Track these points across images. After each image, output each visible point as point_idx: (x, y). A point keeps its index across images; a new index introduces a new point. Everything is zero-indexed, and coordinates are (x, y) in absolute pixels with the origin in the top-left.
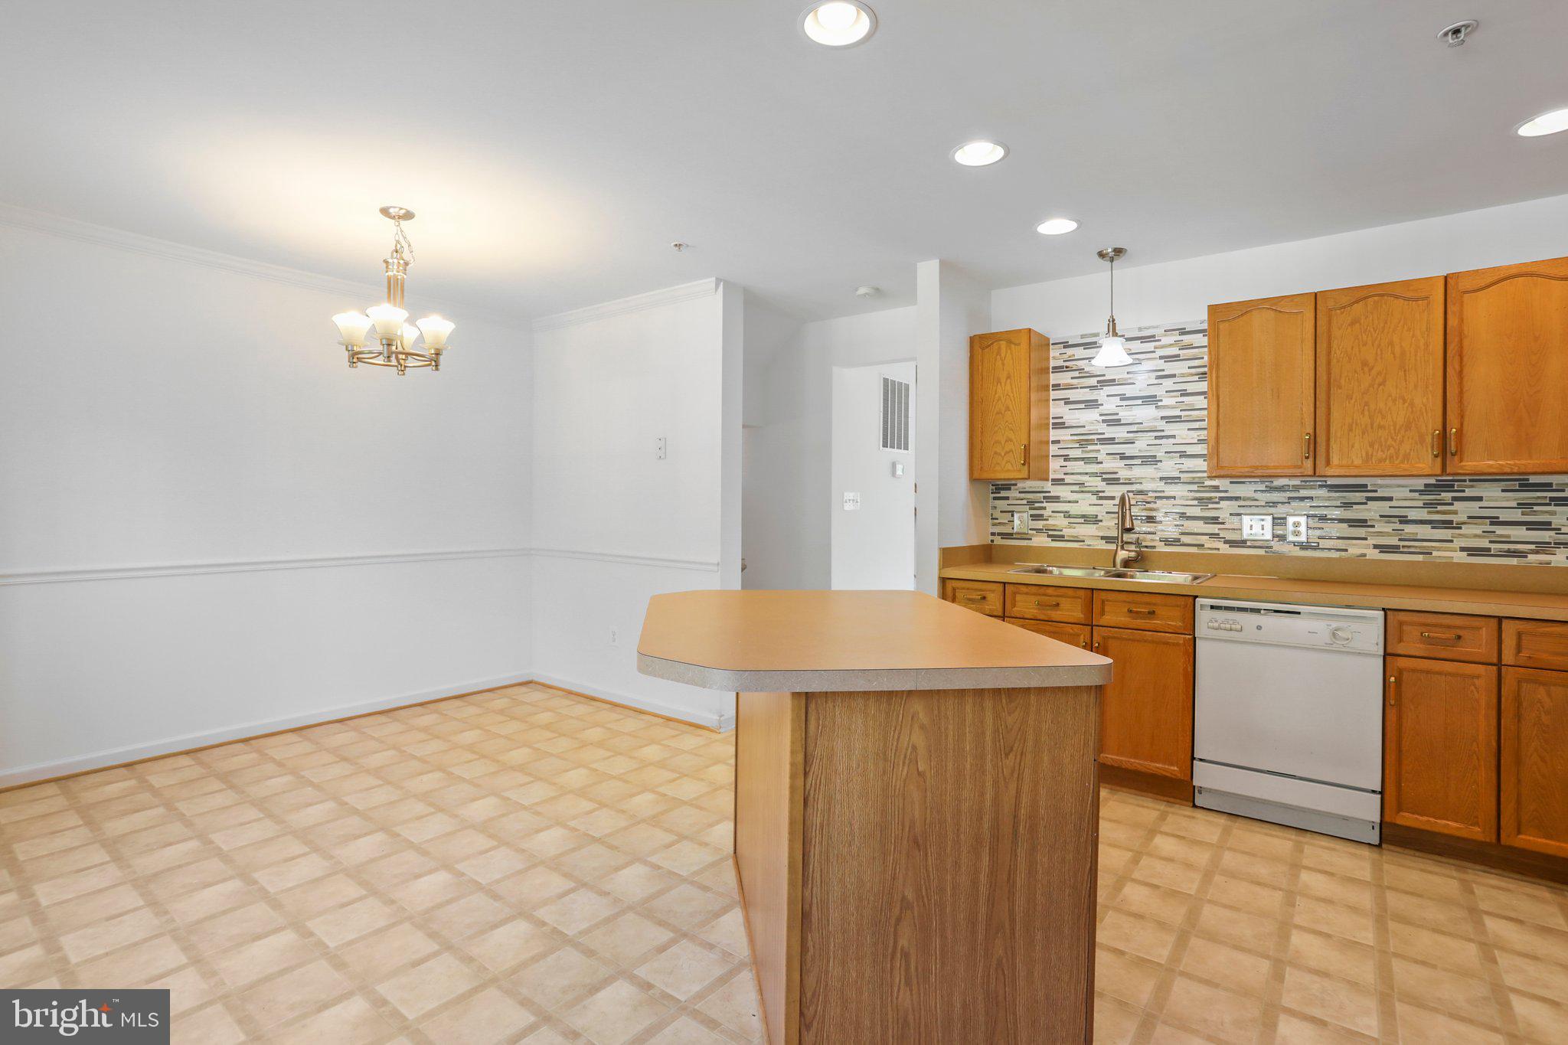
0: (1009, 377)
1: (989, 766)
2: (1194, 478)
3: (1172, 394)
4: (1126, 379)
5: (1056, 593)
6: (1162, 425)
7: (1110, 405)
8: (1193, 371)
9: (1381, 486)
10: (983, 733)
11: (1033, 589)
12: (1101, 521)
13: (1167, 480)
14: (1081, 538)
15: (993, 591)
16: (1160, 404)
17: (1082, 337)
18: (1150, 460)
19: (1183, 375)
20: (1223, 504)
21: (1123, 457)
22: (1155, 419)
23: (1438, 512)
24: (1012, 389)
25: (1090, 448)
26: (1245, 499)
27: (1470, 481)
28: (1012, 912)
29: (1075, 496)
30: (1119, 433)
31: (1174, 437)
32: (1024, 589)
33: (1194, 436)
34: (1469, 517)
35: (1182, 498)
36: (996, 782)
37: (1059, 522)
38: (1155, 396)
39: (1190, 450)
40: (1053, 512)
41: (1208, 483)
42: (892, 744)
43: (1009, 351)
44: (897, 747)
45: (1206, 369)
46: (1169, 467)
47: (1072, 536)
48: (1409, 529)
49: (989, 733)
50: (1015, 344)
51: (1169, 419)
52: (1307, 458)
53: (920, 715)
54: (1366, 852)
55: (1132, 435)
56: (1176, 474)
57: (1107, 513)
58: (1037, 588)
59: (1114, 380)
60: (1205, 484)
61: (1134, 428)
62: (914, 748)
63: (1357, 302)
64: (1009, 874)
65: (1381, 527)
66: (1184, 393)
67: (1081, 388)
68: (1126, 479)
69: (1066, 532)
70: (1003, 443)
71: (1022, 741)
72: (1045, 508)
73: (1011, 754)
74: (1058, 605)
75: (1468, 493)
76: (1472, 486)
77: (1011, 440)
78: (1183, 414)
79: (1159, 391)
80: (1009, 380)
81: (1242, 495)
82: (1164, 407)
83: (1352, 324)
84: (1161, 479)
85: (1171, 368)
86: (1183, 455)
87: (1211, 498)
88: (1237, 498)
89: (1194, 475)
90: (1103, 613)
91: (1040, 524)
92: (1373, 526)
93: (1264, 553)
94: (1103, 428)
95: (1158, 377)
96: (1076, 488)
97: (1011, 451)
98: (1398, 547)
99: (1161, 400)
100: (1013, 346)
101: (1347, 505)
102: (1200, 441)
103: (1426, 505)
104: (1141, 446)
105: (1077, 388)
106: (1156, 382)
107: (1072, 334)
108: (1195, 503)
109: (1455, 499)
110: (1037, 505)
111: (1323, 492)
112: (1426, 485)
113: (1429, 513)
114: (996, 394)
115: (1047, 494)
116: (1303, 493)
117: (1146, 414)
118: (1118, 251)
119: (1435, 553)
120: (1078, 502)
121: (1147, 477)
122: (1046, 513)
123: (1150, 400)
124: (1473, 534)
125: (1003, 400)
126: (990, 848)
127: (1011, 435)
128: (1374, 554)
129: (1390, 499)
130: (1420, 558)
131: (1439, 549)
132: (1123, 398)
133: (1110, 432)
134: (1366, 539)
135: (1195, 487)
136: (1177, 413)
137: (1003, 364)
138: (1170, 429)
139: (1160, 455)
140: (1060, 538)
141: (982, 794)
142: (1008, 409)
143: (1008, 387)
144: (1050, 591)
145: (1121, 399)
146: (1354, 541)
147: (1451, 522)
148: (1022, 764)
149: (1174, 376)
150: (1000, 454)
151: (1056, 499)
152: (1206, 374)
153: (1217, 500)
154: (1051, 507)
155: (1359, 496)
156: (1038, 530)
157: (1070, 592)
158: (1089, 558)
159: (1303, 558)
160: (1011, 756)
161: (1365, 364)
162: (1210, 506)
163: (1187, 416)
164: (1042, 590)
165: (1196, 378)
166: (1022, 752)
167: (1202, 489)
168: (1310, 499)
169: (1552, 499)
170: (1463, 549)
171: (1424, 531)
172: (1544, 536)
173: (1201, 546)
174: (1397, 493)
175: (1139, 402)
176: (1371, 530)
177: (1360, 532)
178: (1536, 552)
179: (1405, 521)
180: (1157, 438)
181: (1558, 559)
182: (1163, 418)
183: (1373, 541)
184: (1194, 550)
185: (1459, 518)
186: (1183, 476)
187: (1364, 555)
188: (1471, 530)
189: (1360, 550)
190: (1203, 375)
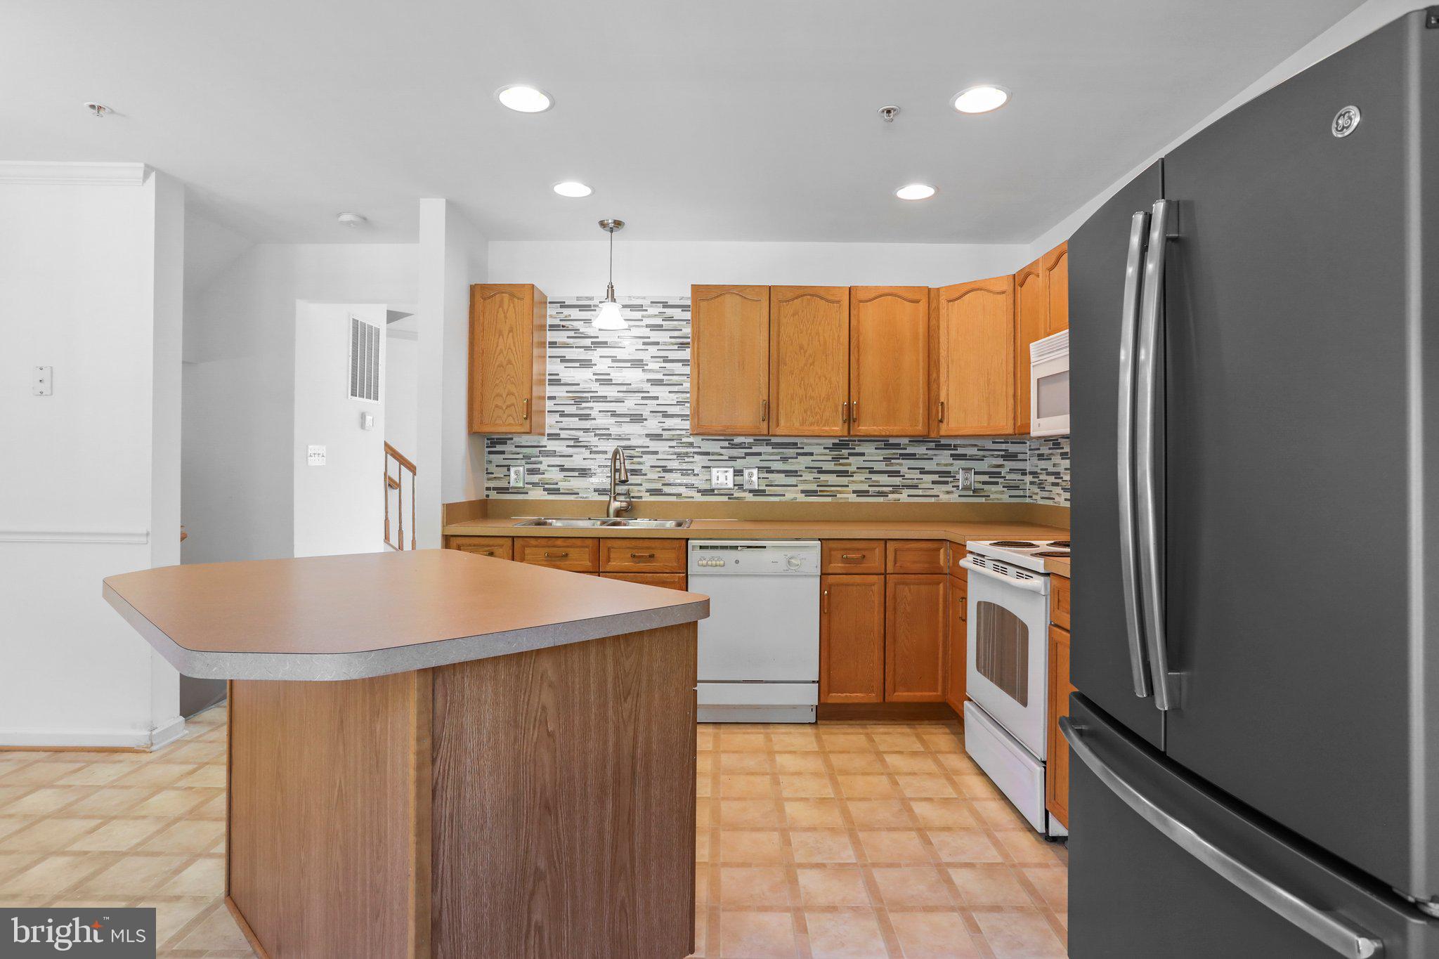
0: (511, 330)
1: (610, 713)
2: (673, 435)
3: (658, 360)
4: (616, 343)
5: (565, 544)
6: (647, 386)
7: (602, 366)
8: (673, 340)
9: (807, 444)
10: (605, 681)
11: (543, 542)
12: (595, 474)
13: (656, 437)
14: (576, 491)
15: (501, 546)
16: (646, 367)
17: (578, 299)
18: (637, 418)
19: (665, 343)
20: (697, 458)
21: (614, 414)
22: (642, 381)
23: (841, 464)
24: (514, 343)
25: (584, 405)
26: (713, 454)
27: (859, 441)
28: (632, 851)
29: (571, 451)
30: (610, 392)
31: (657, 398)
32: (533, 542)
33: (674, 398)
34: (858, 468)
35: (664, 453)
36: (617, 728)
37: (554, 475)
38: (642, 361)
39: (671, 410)
40: (549, 466)
41: (684, 440)
42: (523, 708)
43: (512, 305)
44: (527, 711)
45: (689, 340)
46: (653, 425)
47: (568, 490)
48: (823, 477)
49: (610, 680)
50: (518, 299)
52: (763, 420)
53: (549, 672)
54: (809, 730)
55: (621, 394)
56: (660, 432)
57: (600, 467)
58: (547, 540)
59: (606, 343)
60: (683, 441)
61: (624, 388)
62: (544, 708)
63: (797, 298)
64: (629, 814)
65: (809, 476)
66: (666, 360)
67: (576, 347)
68: (616, 435)
69: (562, 485)
70: (504, 396)
71: (638, 683)
72: (541, 463)
73: (629, 698)
74: (567, 555)
75: (858, 450)
76: (859, 445)
77: (513, 394)
78: (665, 378)
79: (645, 356)
80: (511, 334)
81: (711, 450)
82: (650, 371)
83: (794, 315)
84: (647, 435)
85: (656, 336)
86: (665, 415)
87: (687, 453)
88: (707, 454)
89: (674, 433)
90: (609, 560)
91: (536, 478)
92: (801, 476)
93: (727, 500)
94: (595, 386)
95: (644, 344)
96: (572, 443)
97: (513, 405)
98: (816, 491)
99: (647, 365)
100: (515, 299)
101: (784, 459)
102: (679, 403)
103: (835, 459)
104: (630, 405)
105: (573, 347)
106: (644, 347)
107: (569, 295)
108: (675, 457)
109: (850, 454)
110: (533, 459)
111: (769, 449)
112: (833, 444)
113: (835, 465)
114: (497, 346)
115: (543, 449)
116: (755, 450)
117: (634, 377)
118: (618, 224)
119: (838, 496)
120: (571, 456)
121: (636, 434)
122: (542, 467)
123: (637, 364)
124: (859, 481)
125: (505, 353)
126: (613, 794)
127: (513, 389)
128: (802, 498)
129: (812, 454)
130: (829, 499)
131: (840, 492)
132: (615, 360)
133: (603, 391)
134: (797, 486)
135: (674, 443)
136: (660, 376)
137: (506, 317)
138: (655, 391)
139: (646, 414)
140: (556, 491)
141: (606, 742)
142: (509, 362)
143: (510, 340)
144: (559, 542)
145: (613, 361)
146: (789, 488)
147: (847, 472)
148: (638, 705)
149: (658, 343)
150: (501, 408)
151: (553, 454)
152: (689, 344)
153: (691, 455)
154: (546, 461)
155: (792, 452)
156: (534, 484)
157: (578, 542)
158: (586, 509)
159: (755, 502)
160: (629, 699)
161: (801, 347)
162: (687, 460)
163: (669, 380)
164: (551, 542)
166: (638, 694)
167: (680, 445)
168: (760, 454)
169: (901, 455)
170: (854, 492)
171: (832, 479)
172: (897, 481)
173: (679, 495)
174: (816, 450)
175: (629, 365)
176: (800, 478)
177: (792, 480)
178: (893, 492)
179: (821, 471)
180: (643, 398)
181: (904, 497)
182: (648, 380)
183: (801, 487)
184: (673, 499)
185: (852, 469)
186: (664, 433)
187: (796, 498)
188: (859, 477)
189: (793, 495)
190: (683, 346)
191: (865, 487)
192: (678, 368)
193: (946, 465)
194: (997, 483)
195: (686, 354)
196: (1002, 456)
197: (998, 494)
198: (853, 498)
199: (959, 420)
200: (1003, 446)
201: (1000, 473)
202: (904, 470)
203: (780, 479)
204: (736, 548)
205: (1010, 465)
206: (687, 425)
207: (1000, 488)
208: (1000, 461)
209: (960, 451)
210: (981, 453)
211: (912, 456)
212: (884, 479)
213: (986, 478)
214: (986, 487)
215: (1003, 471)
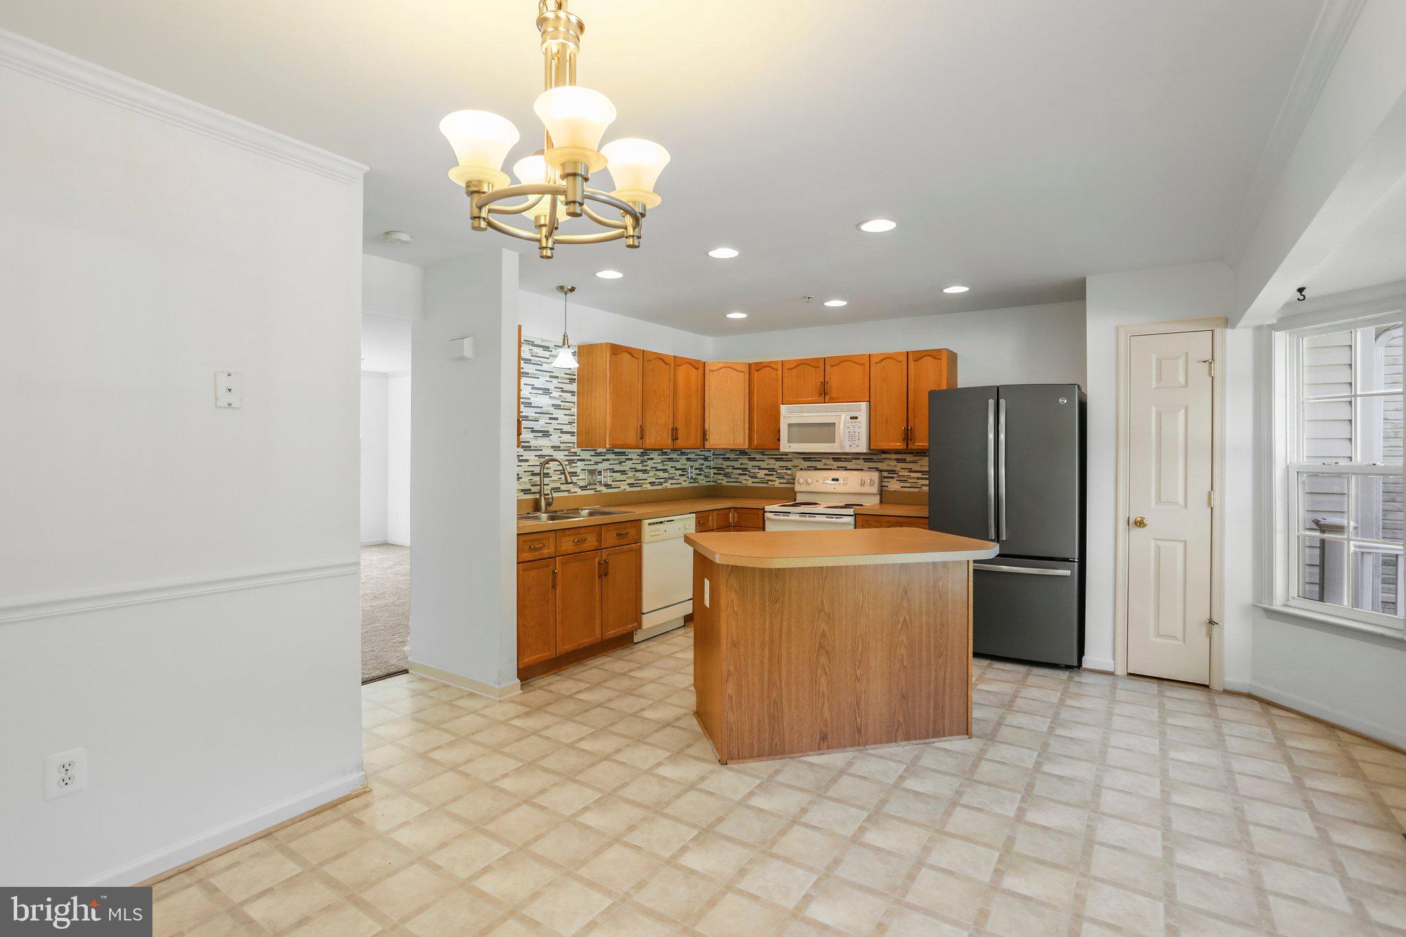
2: (566, 447)
3: (558, 390)
6: (552, 410)
8: (567, 376)
12: (521, 478)
13: (556, 448)
16: (551, 395)
18: (546, 434)
19: (562, 378)
20: (579, 463)
21: (532, 430)
22: (549, 405)
23: (644, 466)
26: (588, 460)
30: (530, 413)
31: (557, 419)
33: (567, 419)
35: (561, 460)
38: (548, 389)
39: (566, 428)
41: (572, 450)
46: (555, 439)
48: (637, 474)
51: (557, 407)
52: (640, 439)
54: (681, 632)
55: (537, 415)
56: (558, 444)
57: (524, 472)
59: (528, 373)
61: (539, 410)
65: (631, 474)
66: (562, 390)
68: (534, 447)
75: (650, 456)
76: (650, 453)
78: (562, 404)
79: (551, 386)
81: (585, 458)
82: (554, 397)
84: (552, 447)
87: (573, 460)
88: (583, 460)
89: (567, 445)
93: (594, 493)
95: (551, 377)
98: (634, 484)
99: (552, 393)
101: (620, 463)
102: (570, 423)
103: (642, 462)
104: (541, 425)
106: (550, 379)
108: (567, 463)
109: (648, 459)
111: (614, 456)
112: (641, 452)
113: (642, 466)
116: (607, 457)
117: (544, 401)
118: (572, 289)
119: (644, 486)
121: (545, 446)
123: (546, 391)
124: (651, 477)
128: (628, 489)
129: (632, 459)
130: (639, 489)
131: (644, 484)
134: (625, 481)
135: (566, 453)
136: (559, 402)
138: (559, 414)
139: (551, 430)
145: (533, 388)
146: (622, 482)
147: (646, 470)
149: (557, 377)
153: (576, 461)
155: (624, 458)
159: (609, 493)
161: (656, 391)
162: (573, 465)
163: (564, 406)
165: (568, 381)
167: (570, 454)
168: (608, 460)
169: (668, 459)
170: (650, 483)
171: (640, 475)
172: (666, 475)
173: (569, 491)
174: (634, 456)
175: (541, 392)
176: (627, 476)
177: (624, 477)
178: (665, 482)
179: (637, 471)
180: (550, 419)
181: (668, 485)
182: (553, 405)
183: (628, 481)
184: (566, 494)
185: (648, 468)
186: (562, 445)
187: (625, 489)
188: (651, 474)
189: (624, 487)
190: (572, 381)
191: (653, 480)
192: (568, 396)
193: (684, 464)
194: (701, 474)
195: (574, 387)
196: (703, 459)
197: (702, 481)
198: (649, 487)
199: (715, 440)
200: (703, 453)
201: (702, 468)
202: (669, 468)
203: (618, 476)
204: (661, 522)
205: (707, 463)
206: (574, 439)
207: (702, 477)
208: (702, 462)
209: (689, 456)
210: (697, 457)
211: (671, 460)
212: (661, 474)
213: (698, 472)
214: (698, 477)
215: (704, 467)
